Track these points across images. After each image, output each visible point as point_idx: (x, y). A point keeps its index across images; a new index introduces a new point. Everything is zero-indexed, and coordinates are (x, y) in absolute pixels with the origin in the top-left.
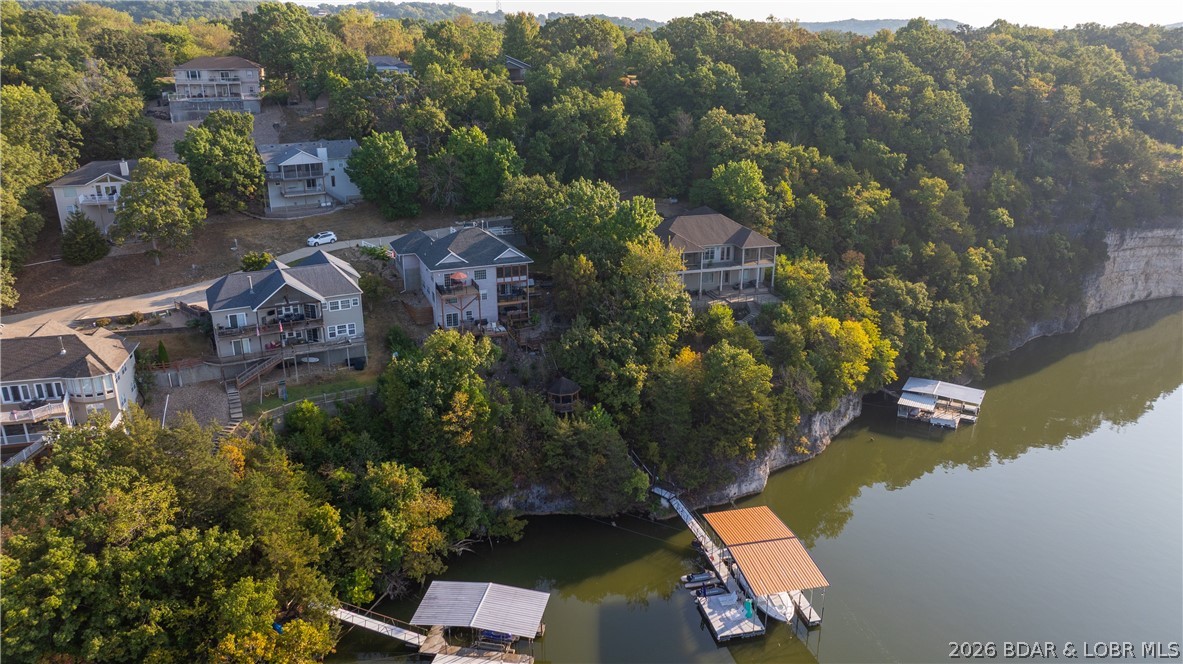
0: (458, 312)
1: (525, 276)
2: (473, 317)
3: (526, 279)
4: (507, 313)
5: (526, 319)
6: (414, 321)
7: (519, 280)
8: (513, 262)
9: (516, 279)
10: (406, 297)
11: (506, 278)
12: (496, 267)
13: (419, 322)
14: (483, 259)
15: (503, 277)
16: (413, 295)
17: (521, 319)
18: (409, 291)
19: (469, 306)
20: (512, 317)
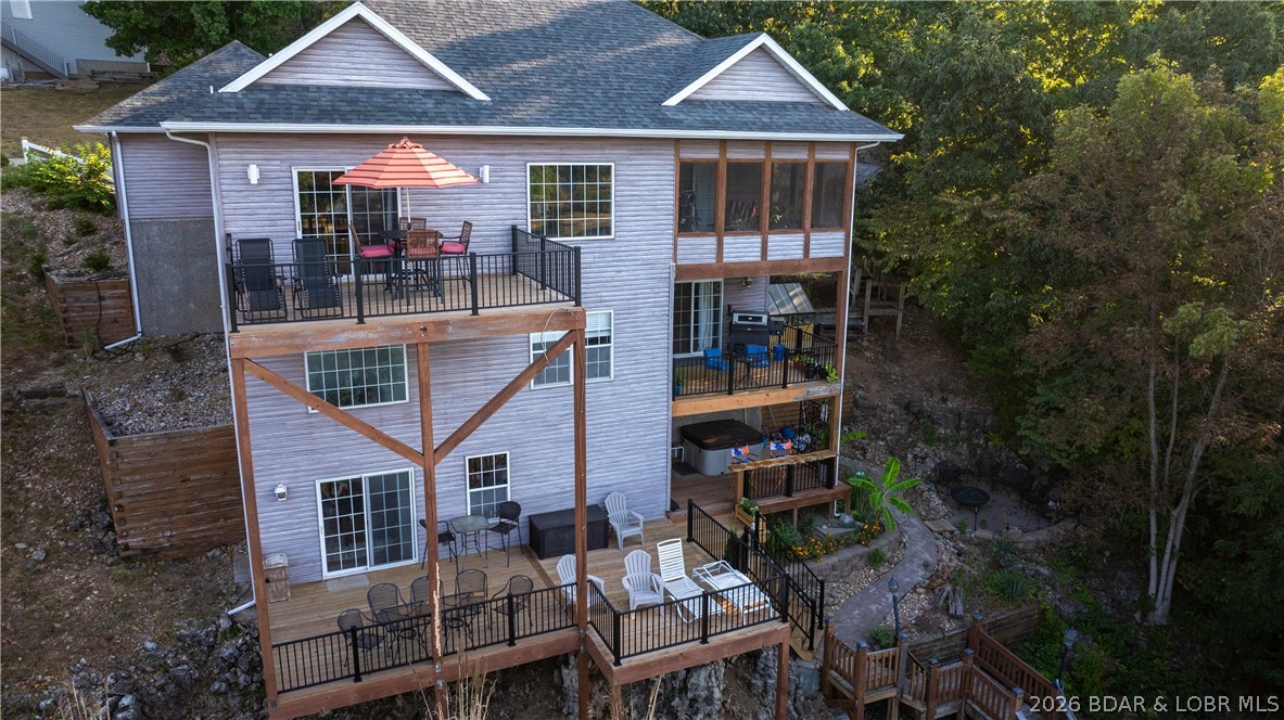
1: (839, 236)
2: (516, 498)
3: (842, 254)
4: (701, 460)
5: (823, 494)
6: (110, 527)
7: (801, 256)
8: (779, 129)
9: (786, 246)
10: (117, 371)
11: (727, 240)
12: (677, 155)
13: (135, 536)
14: (598, 93)
15: (711, 228)
16: (167, 358)
17: (796, 496)
18: (156, 342)
19: (490, 420)
20: (753, 484)
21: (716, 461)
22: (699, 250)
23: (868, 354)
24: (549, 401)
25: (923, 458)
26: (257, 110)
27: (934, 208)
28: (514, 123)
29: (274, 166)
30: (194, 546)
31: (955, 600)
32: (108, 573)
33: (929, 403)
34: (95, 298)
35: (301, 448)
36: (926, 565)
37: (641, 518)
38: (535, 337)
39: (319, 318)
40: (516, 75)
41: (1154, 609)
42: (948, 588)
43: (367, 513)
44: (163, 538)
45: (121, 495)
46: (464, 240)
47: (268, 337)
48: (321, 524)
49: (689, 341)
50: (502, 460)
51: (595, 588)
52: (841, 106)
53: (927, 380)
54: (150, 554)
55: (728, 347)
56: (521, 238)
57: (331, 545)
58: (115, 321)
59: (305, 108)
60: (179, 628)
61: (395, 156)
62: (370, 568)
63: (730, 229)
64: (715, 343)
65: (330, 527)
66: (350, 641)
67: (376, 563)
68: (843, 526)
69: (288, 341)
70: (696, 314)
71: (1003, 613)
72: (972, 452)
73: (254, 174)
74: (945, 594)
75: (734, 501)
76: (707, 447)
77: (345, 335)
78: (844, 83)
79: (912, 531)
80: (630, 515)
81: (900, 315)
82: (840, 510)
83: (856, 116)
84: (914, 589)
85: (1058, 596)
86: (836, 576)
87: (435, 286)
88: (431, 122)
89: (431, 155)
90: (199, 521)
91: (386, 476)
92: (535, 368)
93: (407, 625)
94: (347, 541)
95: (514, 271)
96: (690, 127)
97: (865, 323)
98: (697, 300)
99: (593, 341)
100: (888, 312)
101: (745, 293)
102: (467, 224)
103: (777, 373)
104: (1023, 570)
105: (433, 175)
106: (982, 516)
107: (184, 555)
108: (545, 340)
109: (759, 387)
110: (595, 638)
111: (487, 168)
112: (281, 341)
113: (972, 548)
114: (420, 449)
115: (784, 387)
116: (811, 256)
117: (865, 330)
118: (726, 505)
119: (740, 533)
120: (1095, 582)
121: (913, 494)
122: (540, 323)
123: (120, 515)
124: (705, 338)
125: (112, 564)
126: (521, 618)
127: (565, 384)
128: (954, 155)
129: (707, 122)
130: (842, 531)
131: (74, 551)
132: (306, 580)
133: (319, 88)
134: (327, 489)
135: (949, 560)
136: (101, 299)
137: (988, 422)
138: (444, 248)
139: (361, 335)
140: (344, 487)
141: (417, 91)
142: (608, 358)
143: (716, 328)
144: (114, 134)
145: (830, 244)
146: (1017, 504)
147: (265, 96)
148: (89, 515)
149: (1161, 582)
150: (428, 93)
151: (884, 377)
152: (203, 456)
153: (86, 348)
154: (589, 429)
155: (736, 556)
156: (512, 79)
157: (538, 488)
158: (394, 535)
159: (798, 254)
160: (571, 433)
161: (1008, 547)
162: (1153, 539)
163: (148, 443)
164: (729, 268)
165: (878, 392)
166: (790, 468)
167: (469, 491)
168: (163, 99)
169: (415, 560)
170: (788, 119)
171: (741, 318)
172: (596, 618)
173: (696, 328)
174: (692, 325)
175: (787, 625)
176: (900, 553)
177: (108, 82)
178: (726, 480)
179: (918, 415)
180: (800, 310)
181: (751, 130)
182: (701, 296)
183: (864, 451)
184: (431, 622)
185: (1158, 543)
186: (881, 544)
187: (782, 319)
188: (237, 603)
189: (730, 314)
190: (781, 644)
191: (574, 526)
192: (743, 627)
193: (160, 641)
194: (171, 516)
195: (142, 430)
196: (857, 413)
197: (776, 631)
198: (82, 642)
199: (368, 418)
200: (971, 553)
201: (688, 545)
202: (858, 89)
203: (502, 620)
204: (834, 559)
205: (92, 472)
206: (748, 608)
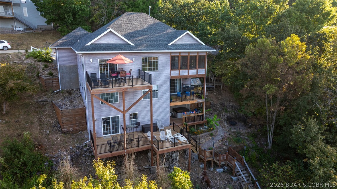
0: (120, 116)
1: (204, 70)
2: (139, 122)
3: (204, 73)
4: (177, 115)
5: (201, 122)
6: (60, 127)
7: (196, 74)
8: (191, 49)
9: (193, 72)
10: (57, 97)
11: (181, 71)
12: (171, 55)
13: (66, 129)
14: (155, 43)
15: (177, 69)
16: (67, 94)
17: (196, 122)
18: (64, 91)
19: (134, 106)
20: (186, 120)
21: (180, 115)
22: (175, 73)
23: (215, 93)
24: (145, 102)
25: (224, 115)
26: (92, 49)
27: (226, 63)
28: (139, 50)
29: (95, 59)
30: (76, 131)
31: (227, 143)
32: (61, 135)
33: (226, 104)
34: (52, 82)
35: (99, 111)
36: (222, 136)
37: (164, 126)
38: (143, 91)
39: (106, 87)
40: (140, 40)
41: (268, 145)
42: (226, 140)
43: (111, 124)
44: (71, 129)
45: (63, 121)
46: (130, 72)
47: (97, 91)
48: (102, 126)
49: (174, 91)
50: (136, 114)
51: (155, 137)
52: (204, 44)
53: (227, 99)
54: (68, 132)
55: (183, 92)
56: (140, 71)
57: (104, 130)
58: (56, 86)
59: (101, 48)
60: (76, 145)
61: (118, 58)
62: (111, 135)
63: (181, 69)
64: (180, 91)
65: (104, 126)
66: (110, 145)
67: (113, 134)
68: (206, 128)
69: (101, 91)
70: (176, 85)
71: (236, 145)
72: (235, 114)
73: (91, 60)
74: (225, 142)
75: (183, 123)
76: (178, 112)
77: (110, 90)
78: (209, 35)
79: (220, 130)
80: (162, 125)
81: (222, 85)
82: (205, 125)
83: (207, 46)
84: (219, 141)
85: (249, 143)
86: (203, 138)
87: (125, 81)
88: (124, 50)
89: (124, 57)
90: (78, 126)
91: (115, 117)
92: (143, 96)
93: (120, 143)
94: (107, 129)
95: (139, 77)
96: (173, 50)
97: (214, 87)
98: (176, 82)
99: (154, 91)
100: (219, 84)
101: (186, 81)
102: (131, 70)
103: (192, 97)
104: (242, 137)
105: (125, 61)
106: (235, 127)
107: (75, 132)
108: (145, 91)
109: (188, 100)
110: (154, 146)
111: (134, 58)
112: (99, 91)
113: (232, 133)
114: (123, 111)
115: (193, 100)
116: (198, 74)
117: (214, 88)
118: (181, 124)
119: (183, 128)
120: (257, 140)
121: (221, 122)
122: (144, 88)
123: (63, 124)
124: (178, 90)
125: (62, 134)
126: (140, 142)
127: (149, 99)
128: (230, 52)
129: (176, 48)
130: (205, 129)
131: (54, 131)
132: (99, 137)
133: (103, 44)
134: (103, 119)
135: (227, 135)
136: (53, 82)
137: (239, 108)
138: (127, 74)
139: (113, 90)
140: (106, 119)
141: (121, 44)
142: (157, 94)
143: (180, 88)
144: (57, 48)
145: (202, 72)
146: (243, 125)
147: (94, 46)
148: (56, 125)
149: (270, 141)
150: (123, 44)
151: (218, 98)
152: (78, 113)
153: (50, 92)
154: (153, 108)
155: (182, 132)
156: (139, 41)
157: (144, 120)
158: (116, 129)
159: (195, 73)
160: (150, 109)
161: (239, 133)
162: (268, 131)
163: (68, 111)
164: (181, 76)
165: (216, 101)
166: (194, 116)
167: (130, 120)
168: (66, 41)
169: (120, 133)
170: (193, 47)
171: (185, 86)
172: (155, 143)
173: (176, 88)
174: (175, 87)
175: (190, 144)
176: (217, 134)
177: (44, 30)
178: (181, 119)
179: (224, 106)
180: (199, 84)
181: (185, 50)
182: (177, 81)
183: (212, 114)
184: (124, 142)
185: (269, 132)
186: (213, 132)
187: (194, 86)
188: (86, 141)
189: (183, 85)
190: (189, 148)
191: (150, 127)
192: (182, 144)
193: (73, 147)
194: (72, 125)
195: (66, 108)
196: (211, 106)
197: (188, 145)
198: (59, 147)
199: (114, 105)
200: (232, 134)
201: (173, 131)
202: (212, 37)
203: (137, 143)
204: (203, 135)
205: (55, 117)
206: (183, 141)
